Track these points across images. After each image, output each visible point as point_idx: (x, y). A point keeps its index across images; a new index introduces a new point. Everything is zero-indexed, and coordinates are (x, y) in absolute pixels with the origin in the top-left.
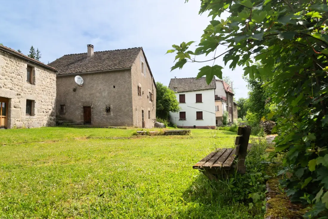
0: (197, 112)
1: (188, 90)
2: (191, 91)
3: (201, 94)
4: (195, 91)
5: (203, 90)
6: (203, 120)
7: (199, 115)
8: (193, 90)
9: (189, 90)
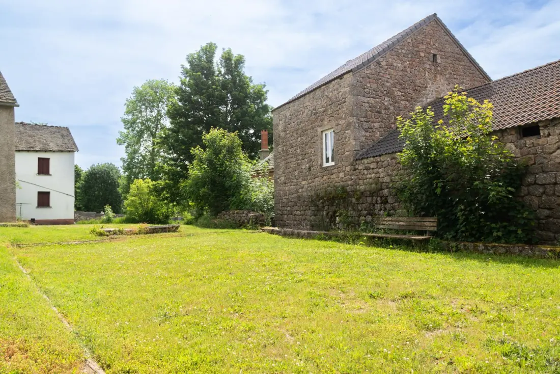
0: (39, 193)
1: (21, 149)
2: (28, 151)
3: (48, 160)
4: (37, 151)
5: (54, 151)
6: (51, 207)
7: (44, 199)
8: (32, 149)
9: (24, 149)
